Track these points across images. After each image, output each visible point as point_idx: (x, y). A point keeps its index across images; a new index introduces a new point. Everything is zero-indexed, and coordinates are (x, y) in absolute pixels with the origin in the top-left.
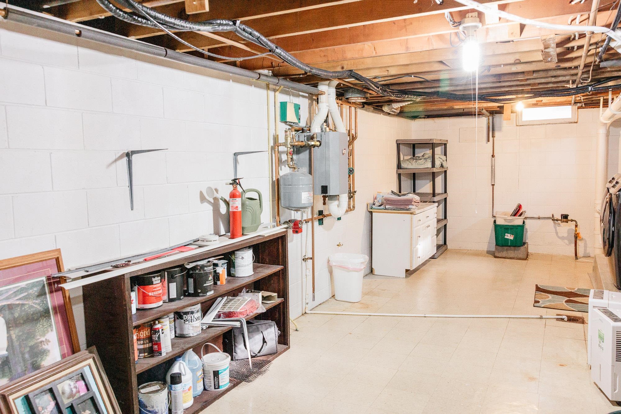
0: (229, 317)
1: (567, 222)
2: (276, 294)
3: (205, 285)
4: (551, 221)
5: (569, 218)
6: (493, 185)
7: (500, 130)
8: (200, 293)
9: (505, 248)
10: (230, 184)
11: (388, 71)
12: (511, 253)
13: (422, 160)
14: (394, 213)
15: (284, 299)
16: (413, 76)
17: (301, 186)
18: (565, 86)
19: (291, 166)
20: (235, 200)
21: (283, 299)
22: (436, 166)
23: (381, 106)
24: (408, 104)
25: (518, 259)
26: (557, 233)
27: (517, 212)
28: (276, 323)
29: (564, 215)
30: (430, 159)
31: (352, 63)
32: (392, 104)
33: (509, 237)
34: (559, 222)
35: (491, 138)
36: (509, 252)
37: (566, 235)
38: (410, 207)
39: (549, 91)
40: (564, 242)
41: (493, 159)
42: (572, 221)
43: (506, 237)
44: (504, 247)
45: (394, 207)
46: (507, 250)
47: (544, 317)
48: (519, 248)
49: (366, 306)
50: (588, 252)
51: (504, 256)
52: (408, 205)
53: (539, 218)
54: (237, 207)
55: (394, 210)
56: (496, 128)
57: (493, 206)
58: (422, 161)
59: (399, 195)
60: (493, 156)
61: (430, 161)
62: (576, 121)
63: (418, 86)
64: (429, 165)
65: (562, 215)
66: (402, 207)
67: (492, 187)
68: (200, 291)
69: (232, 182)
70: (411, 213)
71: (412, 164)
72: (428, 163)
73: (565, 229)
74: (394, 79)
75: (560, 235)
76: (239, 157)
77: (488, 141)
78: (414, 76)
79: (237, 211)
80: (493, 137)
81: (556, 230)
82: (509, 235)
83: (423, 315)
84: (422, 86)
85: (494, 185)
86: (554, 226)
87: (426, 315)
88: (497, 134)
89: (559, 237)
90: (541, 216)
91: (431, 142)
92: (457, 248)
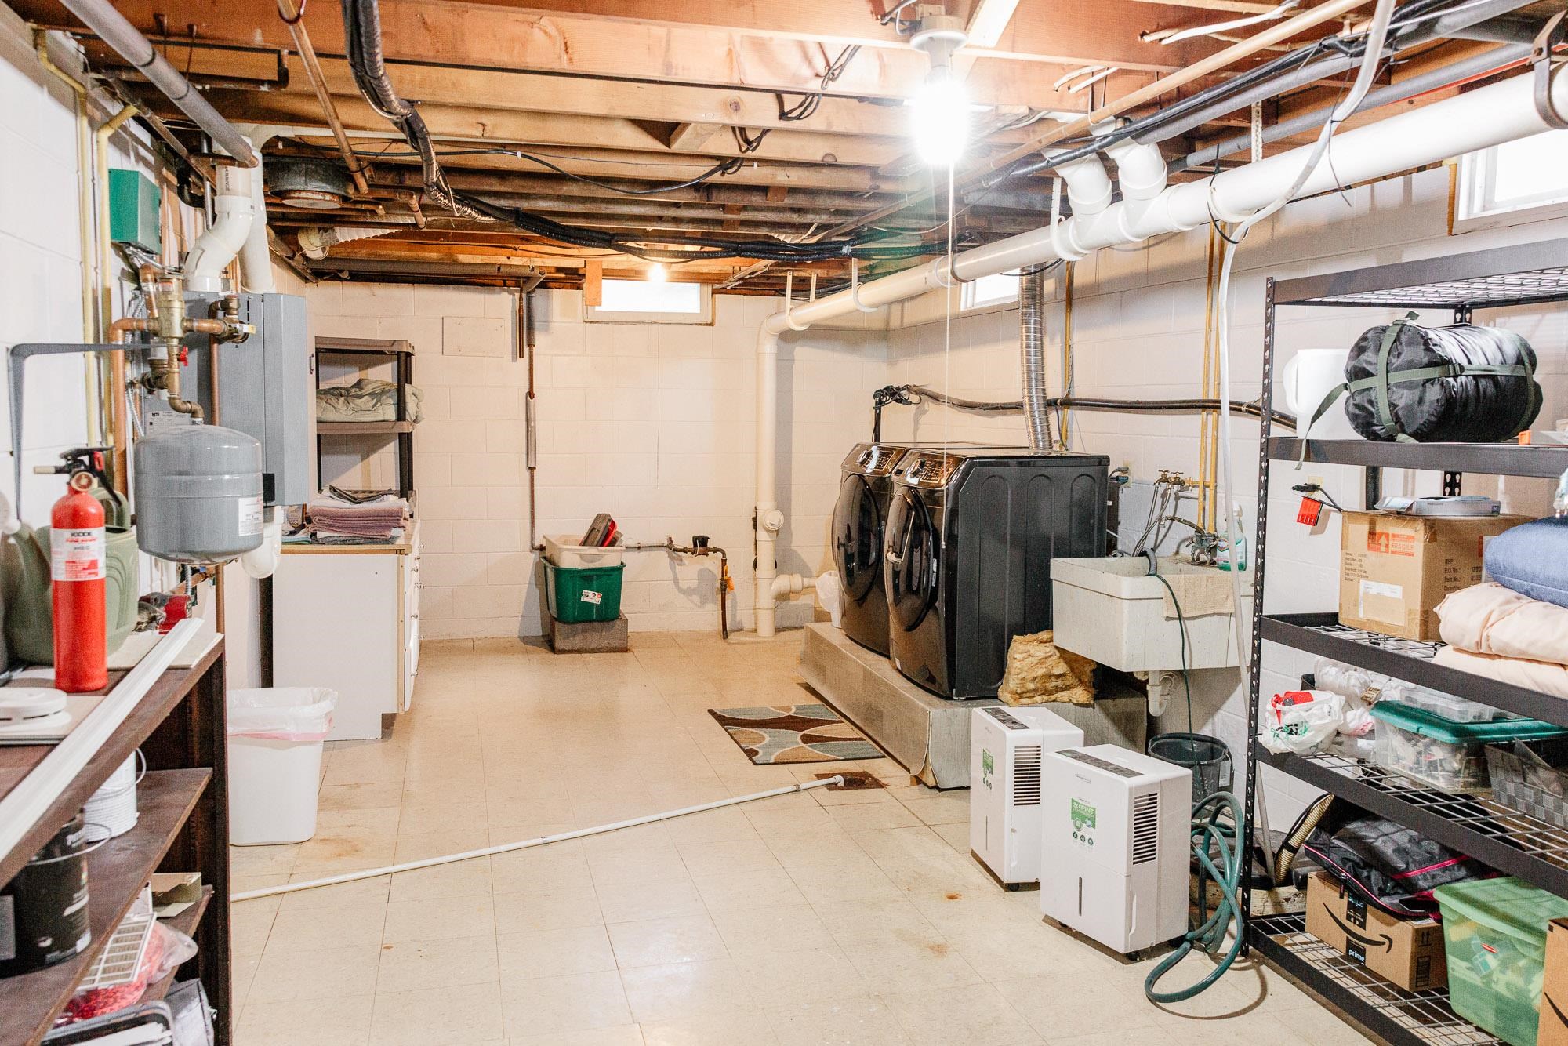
0: (88, 1013)
1: (707, 555)
2: (197, 876)
3: (69, 911)
4: (664, 554)
5: (710, 545)
6: (532, 469)
7: (546, 330)
8: (49, 950)
9: (580, 626)
10: (59, 471)
11: (484, 125)
12: (595, 639)
13: (364, 399)
14: (345, 552)
15: (214, 888)
16: (519, 154)
17: (227, 477)
18: (776, 236)
19: (184, 407)
20: (88, 537)
21: (211, 886)
22: (408, 418)
23: (295, 231)
24: (383, 236)
25: (613, 652)
26: (676, 581)
27: (605, 533)
28: (204, 984)
29: (699, 537)
30: (391, 397)
31: (418, 77)
32: (337, 229)
33: (592, 597)
34: (689, 554)
35: (526, 350)
36: (588, 635)
37: (694, 584)
38: (395, 532)
39: (758, 243)
40: (692, 602)
41: (532, 401)
42: (715, 550)
43: (584, 599)
44: (577, 625)
45: (345, 535)
46: (584, 631)
47: (803, 786)
48: (612, 623)
49: (348, 848)
50: (738, 619)
51: (577, 647)
52: (389, 527)
53: (639, 548)
54: (93, 564)
55: (344, 542)
56: (537, 325)
57: (533, 522)
58: (365, 402)
59: (354, 498)
60: (531, 394)
61: (391, 401)
62: (710, 321)
63: (491, 185)
64: (390, 413)
65: (695, 539)
66: (371, 534)
67: (527, 474)
68: (48, 943)
69: (62, 463)
70: (397, 551)
71: (337, 410)
72: (386, 406)
73: (694, 568)
74: (461, 153)
75: (684, 585)
76: (31, 364)
77: (521, 355)
78: (523, 156)
79: (92, 578)
80: (530, 345)
81: (674, 572)
82: (590, 593)
83: (540, 841)
84: (502, 189)
85: (535, 468)
86: (670, 565)
87: (549, 839)
88: (540, 339)
89: (680, 590)
90: (644, 543)
91: (395, 349)
92: (441, 638)
